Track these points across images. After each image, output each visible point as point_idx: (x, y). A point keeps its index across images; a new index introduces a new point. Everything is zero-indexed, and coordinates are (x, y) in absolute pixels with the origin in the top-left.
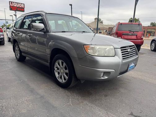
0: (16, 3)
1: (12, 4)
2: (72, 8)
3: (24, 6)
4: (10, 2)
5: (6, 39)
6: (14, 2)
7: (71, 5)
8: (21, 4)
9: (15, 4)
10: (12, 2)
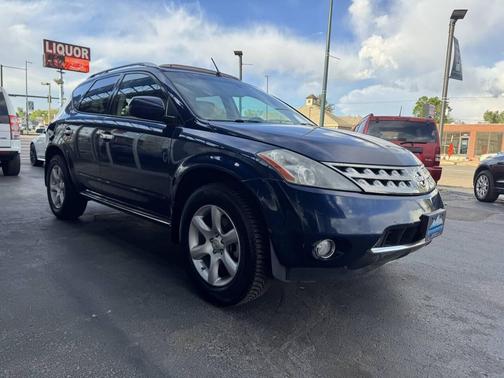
0: (64, 44)
1: (51, 48)
2: (241, 64)
3: (89, 55)
4: (45, 41)
5: (25, 158)
6: (57, 43)
7: (239, 54)
8: (81, 48)
9: (61, 49)
10: (51, 43)
